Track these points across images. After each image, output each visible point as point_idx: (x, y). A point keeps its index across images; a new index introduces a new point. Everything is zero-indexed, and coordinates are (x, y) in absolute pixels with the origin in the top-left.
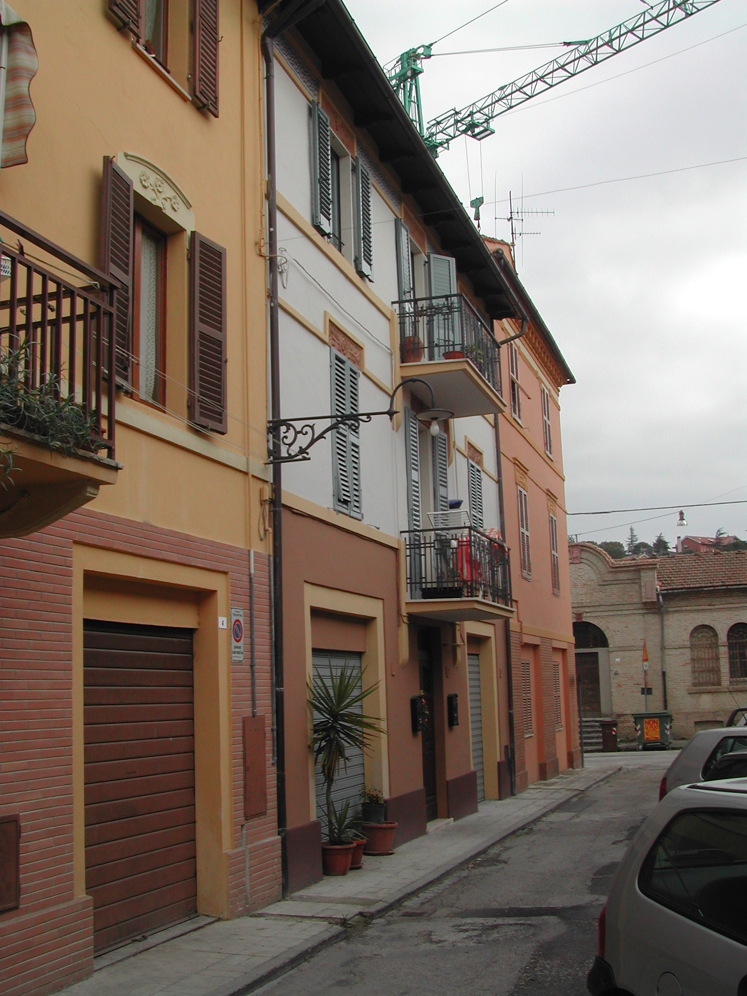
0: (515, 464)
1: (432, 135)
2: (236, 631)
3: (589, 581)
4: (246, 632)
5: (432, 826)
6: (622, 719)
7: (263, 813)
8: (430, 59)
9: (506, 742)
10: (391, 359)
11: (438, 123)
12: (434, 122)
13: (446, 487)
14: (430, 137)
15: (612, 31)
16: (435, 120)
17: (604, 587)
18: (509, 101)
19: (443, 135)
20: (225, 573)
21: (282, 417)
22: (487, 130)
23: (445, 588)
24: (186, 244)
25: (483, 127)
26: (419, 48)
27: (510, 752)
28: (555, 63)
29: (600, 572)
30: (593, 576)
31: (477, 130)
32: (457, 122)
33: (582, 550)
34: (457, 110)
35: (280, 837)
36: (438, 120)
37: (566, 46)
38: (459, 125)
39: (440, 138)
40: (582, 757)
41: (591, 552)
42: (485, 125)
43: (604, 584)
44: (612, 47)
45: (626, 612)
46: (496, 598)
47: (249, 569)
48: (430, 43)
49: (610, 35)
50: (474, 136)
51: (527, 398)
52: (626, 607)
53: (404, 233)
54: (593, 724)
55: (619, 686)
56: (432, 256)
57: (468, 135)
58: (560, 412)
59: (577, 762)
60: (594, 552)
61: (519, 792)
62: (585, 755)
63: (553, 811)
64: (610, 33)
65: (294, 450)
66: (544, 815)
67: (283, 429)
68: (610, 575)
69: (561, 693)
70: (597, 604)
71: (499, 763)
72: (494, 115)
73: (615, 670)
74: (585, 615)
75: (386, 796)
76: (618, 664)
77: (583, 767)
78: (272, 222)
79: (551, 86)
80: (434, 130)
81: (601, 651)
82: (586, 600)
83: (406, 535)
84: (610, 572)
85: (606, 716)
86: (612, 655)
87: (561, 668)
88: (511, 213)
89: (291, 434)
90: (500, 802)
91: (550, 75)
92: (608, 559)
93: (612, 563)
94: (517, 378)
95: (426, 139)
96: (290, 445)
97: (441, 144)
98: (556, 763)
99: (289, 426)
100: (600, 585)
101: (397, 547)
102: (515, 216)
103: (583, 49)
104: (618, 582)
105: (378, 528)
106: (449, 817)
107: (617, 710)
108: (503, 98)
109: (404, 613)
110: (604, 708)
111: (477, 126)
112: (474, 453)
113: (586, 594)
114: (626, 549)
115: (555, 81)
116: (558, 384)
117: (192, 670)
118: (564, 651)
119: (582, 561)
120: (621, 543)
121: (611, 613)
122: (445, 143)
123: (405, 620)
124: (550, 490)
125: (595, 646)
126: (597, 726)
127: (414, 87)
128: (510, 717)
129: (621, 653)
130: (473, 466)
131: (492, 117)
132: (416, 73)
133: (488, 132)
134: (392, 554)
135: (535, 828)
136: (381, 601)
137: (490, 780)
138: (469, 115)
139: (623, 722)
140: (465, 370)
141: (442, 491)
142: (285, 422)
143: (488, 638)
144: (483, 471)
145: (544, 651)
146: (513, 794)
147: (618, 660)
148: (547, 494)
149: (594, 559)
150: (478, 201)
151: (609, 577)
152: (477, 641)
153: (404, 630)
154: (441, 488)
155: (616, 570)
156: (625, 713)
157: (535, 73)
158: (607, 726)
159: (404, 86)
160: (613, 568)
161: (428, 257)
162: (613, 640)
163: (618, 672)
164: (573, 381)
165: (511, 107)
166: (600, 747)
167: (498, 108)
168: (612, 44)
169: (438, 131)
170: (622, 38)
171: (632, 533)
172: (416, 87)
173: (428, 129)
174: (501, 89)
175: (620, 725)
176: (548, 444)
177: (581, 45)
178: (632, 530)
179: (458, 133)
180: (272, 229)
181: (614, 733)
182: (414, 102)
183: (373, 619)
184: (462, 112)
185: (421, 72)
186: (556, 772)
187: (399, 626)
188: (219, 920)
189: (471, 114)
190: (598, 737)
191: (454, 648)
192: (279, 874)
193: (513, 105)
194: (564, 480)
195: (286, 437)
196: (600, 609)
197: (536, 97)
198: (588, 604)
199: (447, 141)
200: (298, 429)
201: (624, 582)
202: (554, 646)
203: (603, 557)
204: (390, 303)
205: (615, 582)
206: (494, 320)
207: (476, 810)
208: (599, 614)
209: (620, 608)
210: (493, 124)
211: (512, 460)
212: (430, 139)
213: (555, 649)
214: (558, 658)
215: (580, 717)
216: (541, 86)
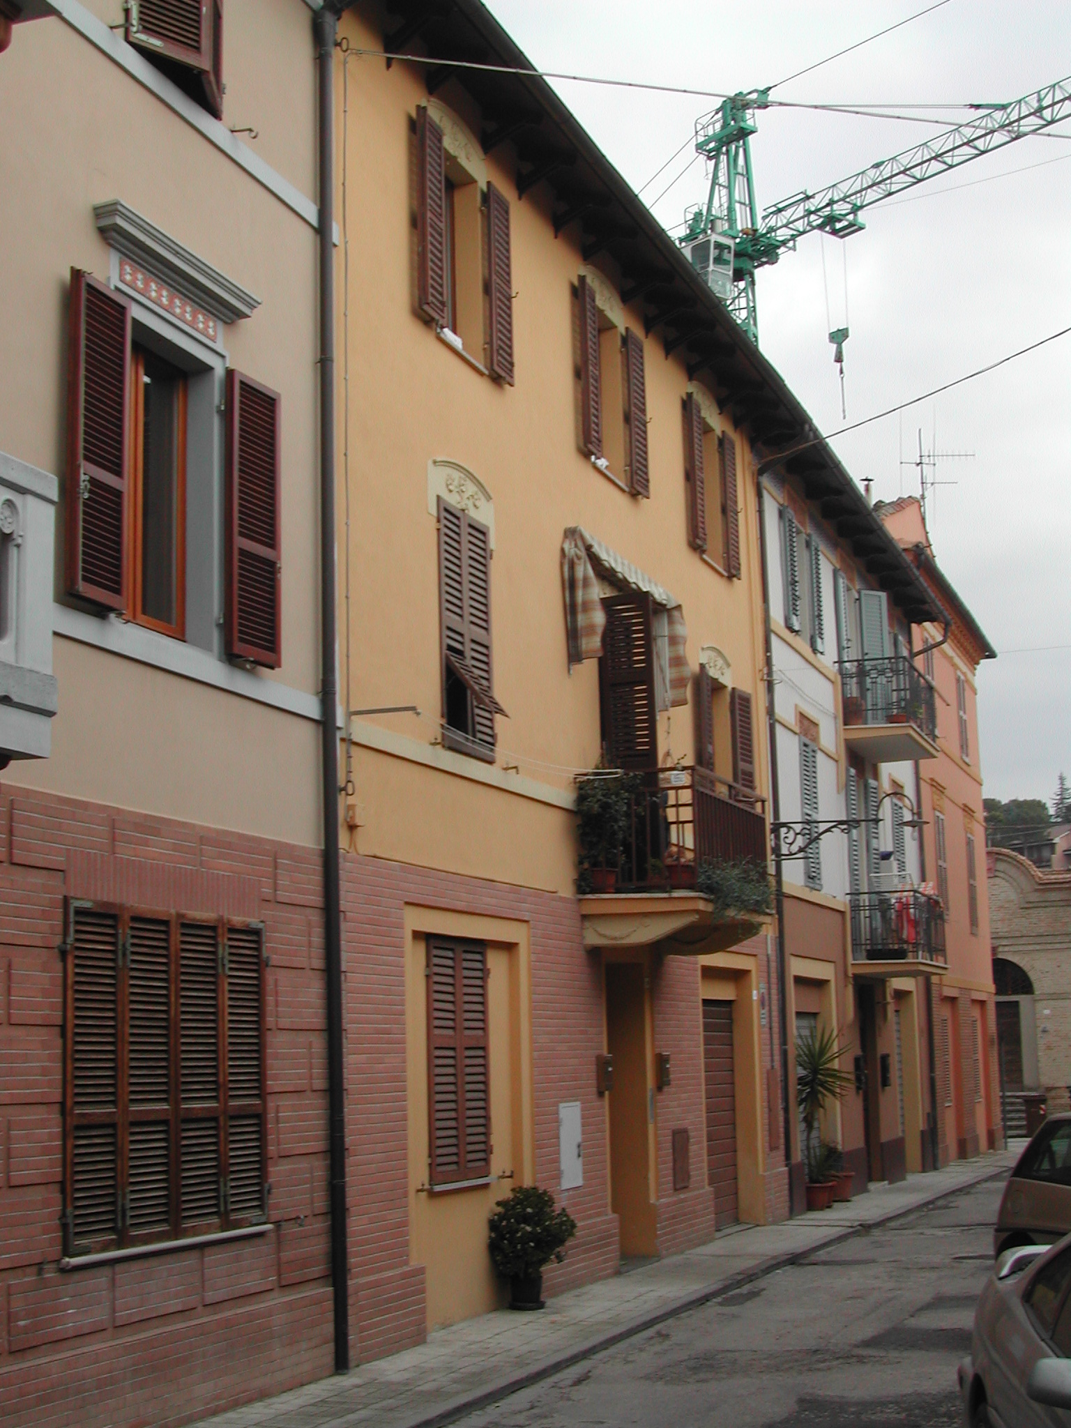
0: (932, 785)
1: (772, 230)
2: (762, 1002)
3: (1008, 902)
4: (767, 1003)
5: (872, 1186)
6: (1053, 1093)
7: (777, 1148)
8: (767, 109)
9: (928, 1110)
10: (836, 723)
11: (780, 210)
12: (774, 209)
13: (877, 838)
14: (767, 233)
15: (1043, 93)
16: (774, 206)
17: (1029, 911)
18: (888, 186)
19: (788, 230)
20: (755, 956)
21: (783, 819)
22: (855, 225)
23: (890, 950)
24: (728, 698)
25: (847, 220)
26: (750, 93)
27: (933, 1118)
28: (957, 134)
29: (1022, 889)
30: (1013, 896)
31: (838, 226)
32: (809, 213)
33: (997, 860)
34: (810, 193)
35: (786, 1168)
36: (780, 206)
37: (973, 110)
38: (813, 217)
39: (782, 234)
40: (1006, 1143)
41: (1009, 862)
42: (851, 217)
43: (1028, 907)
44: (1041, 118)
45: (1058, 946)
46: (934, 956)
47: (767, 949)
48: (766, 87)
49: (1040, 100)
50: (834, 232)
51: (945, 704)
52: (1058, 939)
53: (841, 581)
54: (1013, 1100)
55: (1049, 1048)
56: (863, 592)
57: (826, 232)
58: (977, 696)
59: (999, 1142)
60: (1014, 862)
61: (943, 1168)
62: (1009, 1140)
63: (986, 1180)
64: (1039, 95)
65: (795, 848)
66: (978, 1183)
67: (783, 830)
68: (1037, 894)
69: (980, 1056)
70: (1017, 934)
71: (922, 1132)
72: (864, 204)
73: (1043, 1026)
74: (1000, 949)
75: (840, 1147)
76: (1047, 1017)
77: (1006, 1150)
78: (768, 647)
79: (951, 167)
80: (772, 223)
81: (1022, 999)
82: (1003, 929)
83: (848, 896)
84: (1037, 890)
85: (1030, 1089)
86: (1039, 1005)
87: (979, 1024)
88: (921, 456)
89: (791, 835)
90: (924, 1174)
91: (950, 154)
92: (1033, 873)
93: (1040, 878)
94: (933, 679)
95: (763, 235)
96: (791, 844)
97: (784, 243)
98: (976, 1139)
99: (789, 828)
100: (1022, 908)
101: (842, 910)
102: (925, 460)
103: (999, 116)
104: (1047, 904)
105: (834, 897)
106: (883, 1180)
107: (1046, 1080)
108: (880, 182)
109: (850, 975)
110: (1028, 1079)
111: (840, 221)
112: (897, 792)
113: (1003, 920)
114: (1052, 811)
115: (957, 160)
116: (974, 662)
117: (731, 1032)
118: (982, 1003)
119: (997, 874)
120: (1044, 801)
121: (1038, 947)
122: (790, 240)
123: (851, 980)
124: (968, 804)
125: (1015, 992)
126: (1018, 1103)
127: (741, 151)
128: (932, 1082)
129: (1052, 1002)
130: (896, 805)
131: (862, 207)
132: (743, 134)
133: (854, 228)
134: (838, 916)
135: (973, 1191)
136: (833, 964)
137: (913, 1150)
138: (828, 205)
139: (1053, 1098)
140: (908, 735)
141: (874, 843)
142: (784, 825)
143: (910, 992)
144: (905, 806)
145: (963, 1004)
146: (935, 1168)
147: (1047, 1012)
148: (964, 810)
149: (1013, 871)
150: (840, 333)
151: (1034, 897)
152: (901, 995)
153: (850, 989)
154: (874, 841)
155: (1046, 887)
156: (1055, 1086)
157: (927, 146)
158: (1033, 1103)
159: (727, 151)
160: (1041, 884)
161: (859, 593)
162: (1041, 984)
163: (1048, 1029)
164: (992, 655)
165: (890, 194)
166: (1023, 1132)
167: (871, 195)
168: (1041, 114)
169: (779, 224)
170: (1057, 107)
171: (1062, 784)
172: (745, 150)
173: (764, 218)
174: (877, 166)
175: (1050, 1102)
176: (964, 746)
177: (996, 110)
178: (1062, 779)
179: (808, 228)
180: (768, 654)
181: (1042, 1112)
182: (742, 175)
183: (827, 981)
184: (816, 196)
185: (752, 132)
186: (976, 1152)
187: (846, 986)
188: (758, 1226)
189: (831, 203)
190: (1020, 1119)
191: (885, 1006)
192: (787, 1198)
193: (893, 190)
194: (981, 785)
195: (786, 837)
196: (1022, 941)
197: (928, 180)
198: (1006, 935)
199: (793, 238)
200: (798, 831)
201: (1055, 904)
202: (974, 998)
203: (1027, 869)
204: (832, 663)
205: (1043, 905)
206: (914, 626)
207: (904, 1179)
208: (1020, 948)
209: (1049, 939)
210: (862, 216)
211: (929, 781)
212: (769, 235)
213: (974, 1001)
214: (976, 1012)
215: (1002, 1090)
216: (935, 166)
